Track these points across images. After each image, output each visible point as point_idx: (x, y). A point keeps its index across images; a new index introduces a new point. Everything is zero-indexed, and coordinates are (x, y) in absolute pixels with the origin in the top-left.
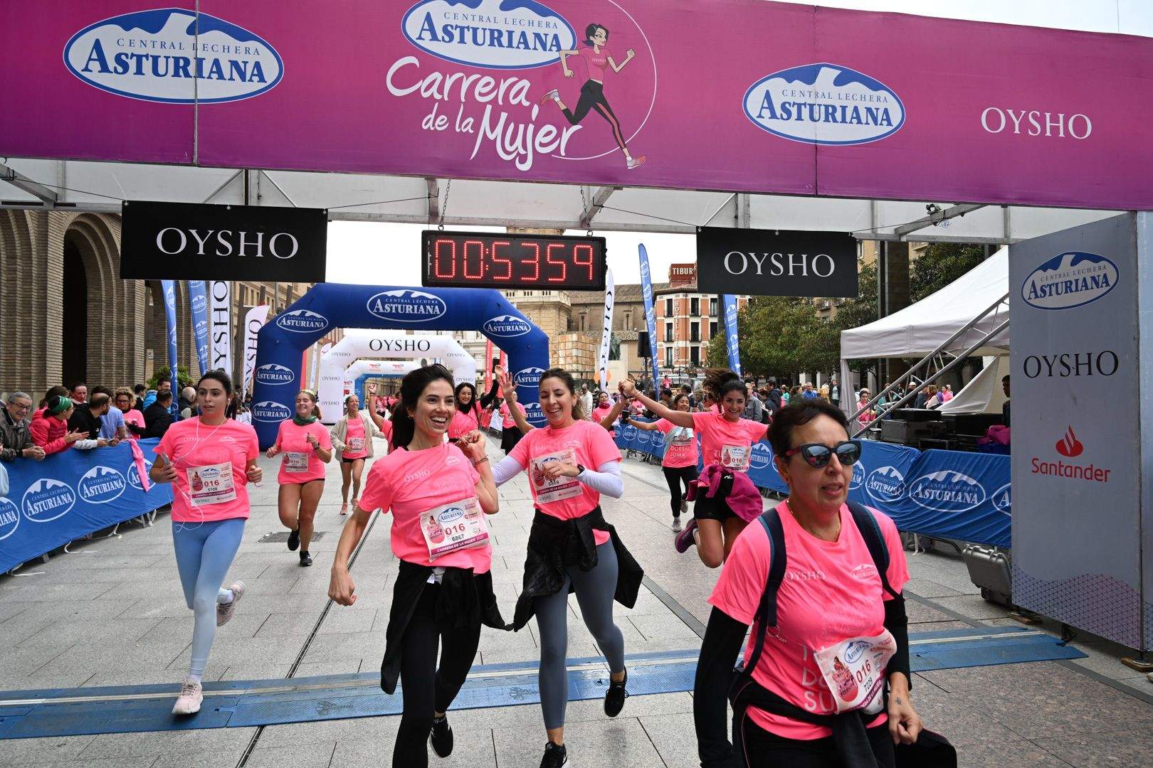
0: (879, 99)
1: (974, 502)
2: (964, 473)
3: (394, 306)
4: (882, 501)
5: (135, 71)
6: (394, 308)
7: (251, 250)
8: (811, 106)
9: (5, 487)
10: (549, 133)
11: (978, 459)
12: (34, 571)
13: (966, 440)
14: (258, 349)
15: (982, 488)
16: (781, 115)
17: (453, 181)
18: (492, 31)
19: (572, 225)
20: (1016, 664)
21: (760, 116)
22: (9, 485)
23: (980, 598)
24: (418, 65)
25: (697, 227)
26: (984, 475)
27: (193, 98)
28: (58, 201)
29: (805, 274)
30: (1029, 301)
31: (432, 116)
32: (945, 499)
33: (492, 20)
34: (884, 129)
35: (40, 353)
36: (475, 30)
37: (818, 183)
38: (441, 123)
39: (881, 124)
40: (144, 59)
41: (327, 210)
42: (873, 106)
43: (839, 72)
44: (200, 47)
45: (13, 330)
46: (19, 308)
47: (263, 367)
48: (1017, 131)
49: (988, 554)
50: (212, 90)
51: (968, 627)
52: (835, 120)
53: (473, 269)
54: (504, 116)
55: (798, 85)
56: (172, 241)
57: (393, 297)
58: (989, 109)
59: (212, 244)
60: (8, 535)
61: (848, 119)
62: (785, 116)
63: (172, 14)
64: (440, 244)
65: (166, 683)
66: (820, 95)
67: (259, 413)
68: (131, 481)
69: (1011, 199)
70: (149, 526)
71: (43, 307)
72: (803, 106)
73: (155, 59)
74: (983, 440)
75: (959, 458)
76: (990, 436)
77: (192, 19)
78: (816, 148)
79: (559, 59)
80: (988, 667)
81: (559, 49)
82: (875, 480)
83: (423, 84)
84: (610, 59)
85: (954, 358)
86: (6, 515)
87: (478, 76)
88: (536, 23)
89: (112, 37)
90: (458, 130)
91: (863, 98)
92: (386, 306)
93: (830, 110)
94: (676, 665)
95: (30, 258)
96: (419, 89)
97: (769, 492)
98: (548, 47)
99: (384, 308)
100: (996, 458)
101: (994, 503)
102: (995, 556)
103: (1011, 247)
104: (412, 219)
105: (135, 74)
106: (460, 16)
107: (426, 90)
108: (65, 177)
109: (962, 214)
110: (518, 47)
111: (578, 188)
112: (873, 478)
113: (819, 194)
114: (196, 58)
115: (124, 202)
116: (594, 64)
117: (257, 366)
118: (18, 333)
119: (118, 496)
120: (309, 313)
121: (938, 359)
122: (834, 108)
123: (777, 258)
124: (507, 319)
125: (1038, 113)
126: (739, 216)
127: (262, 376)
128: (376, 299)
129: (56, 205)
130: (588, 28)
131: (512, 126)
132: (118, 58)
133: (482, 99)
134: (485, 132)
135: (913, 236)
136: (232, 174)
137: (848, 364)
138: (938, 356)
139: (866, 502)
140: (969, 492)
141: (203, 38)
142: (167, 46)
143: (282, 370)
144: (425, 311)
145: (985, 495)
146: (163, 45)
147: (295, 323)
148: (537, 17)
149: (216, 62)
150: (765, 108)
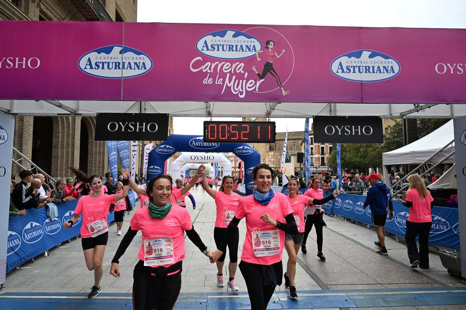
0: (388, 62)
1: (444, 229)
2: (439, 216)
3: (199, 143)
4: (402, 227)
7: (141, 129)
8: (359, 67)
9: (57, 215)
10: (252, 83)
11: (445, 210)
12: (66, 246)
13: (441, 201)
14: (148, 160)
15: (448, 223)
16: (346, 71)
17: (215, 102)
18: (229, 46)
19: (263, 116)
20: (462, 305)
21: (337, 72)
22: (58, 214)
23: (447, 272)
24: (201, 60)
25: (313, 116)
26: (449, 217)
27: (121, 76)
28: (76, 113)
29: (360, 134)
30: (464, 143)
31: (207, 79)
33: (229, 41)
34: (392, 75)
35: (72, 162)
36: (223, 46)
37: (363, 98)
38: (210, 81)
39: (390, 73)
40: (105, 63)
41: (169, 114)
42: (386, 65)
43: (371, 53)
44: (124, 58)
45: (63, 154)
46: (65, 146)
47: (150, 167)
48: (452, 72)
49: (450, 253)
50: (128, 73)
51: (440, 286)
52: (369, 72)
53: (223, 135)
54: (234, 77)
55: (353, 59)
56: (113, 127)
57: (199, 140)
58: (439, 64)
59: (127, 127)
60: (57, 232)
61: (375, 71)
62: (348, 71)
63: (115, 47)
64: (210, 126)
65: (109, 292)
66: (363, 62)
69: (451, 101)
71: (73, 145)
72: (356, 67)
73: (109, 63)
74: (449, 201)
76: (451, 200)
77: (121, 48)
78: (362, 84)
79: (255, 54)
80: (448, 305)
81: (255, 51)
82: (399, 218)
83: (203, 67)
84: (275, 53)
85: (434, 165)
86: (56, 225)
87: (224, 63)
88: (246, 42)
89: (94, 56)
90: (217, 83)
91: (382, 62)
92: (196, 143)
93: (367, 68)
94: (307, 297)
95: (69, 128)
96: (202, 69)
97: (353, 221)
98: (251, 50)
99: (196, 144)
100: (454, 210)
101: (453, 230)
102: (453, 255)
103: (454, 119)
104: (201, 116)
105: (101, 69)
106: (217, 41)
107: (205, 69)
108: (78, 104)
109: (429, 107)
110: (239, 51)
111: (265, 103)
112: (398, 217)
113: (363, 102)
114: (122, 62)
115: (97, 113)
117: (148, 166)
118: (65, 155)
120: (167, 146)
121: (425, 165)
122: (369, 67)
123: (347, 128)
124: (243, 148)
125: (462, 65)
126: (332, 110)
127: (150, 170)
128: (193, 140)
129: (75, 114)
130: (267, 42)
131: (237, 81)
132: (96, 64)
133: (226, 71)
134: (227, 83)
135: (409, 116)
136: (134, 102)
137: (386, 167)
138: (426, 164)
139: (395, 227)
140: (442, 225)
141: (125, 55)
142: (113, 58)
143: (157, 168)
144: (211, 145)
145: (449, 226)
146: (111, 58)
147: (162, 150)
148: (246, 39)
149: (129, 63)
150: (339, 69)
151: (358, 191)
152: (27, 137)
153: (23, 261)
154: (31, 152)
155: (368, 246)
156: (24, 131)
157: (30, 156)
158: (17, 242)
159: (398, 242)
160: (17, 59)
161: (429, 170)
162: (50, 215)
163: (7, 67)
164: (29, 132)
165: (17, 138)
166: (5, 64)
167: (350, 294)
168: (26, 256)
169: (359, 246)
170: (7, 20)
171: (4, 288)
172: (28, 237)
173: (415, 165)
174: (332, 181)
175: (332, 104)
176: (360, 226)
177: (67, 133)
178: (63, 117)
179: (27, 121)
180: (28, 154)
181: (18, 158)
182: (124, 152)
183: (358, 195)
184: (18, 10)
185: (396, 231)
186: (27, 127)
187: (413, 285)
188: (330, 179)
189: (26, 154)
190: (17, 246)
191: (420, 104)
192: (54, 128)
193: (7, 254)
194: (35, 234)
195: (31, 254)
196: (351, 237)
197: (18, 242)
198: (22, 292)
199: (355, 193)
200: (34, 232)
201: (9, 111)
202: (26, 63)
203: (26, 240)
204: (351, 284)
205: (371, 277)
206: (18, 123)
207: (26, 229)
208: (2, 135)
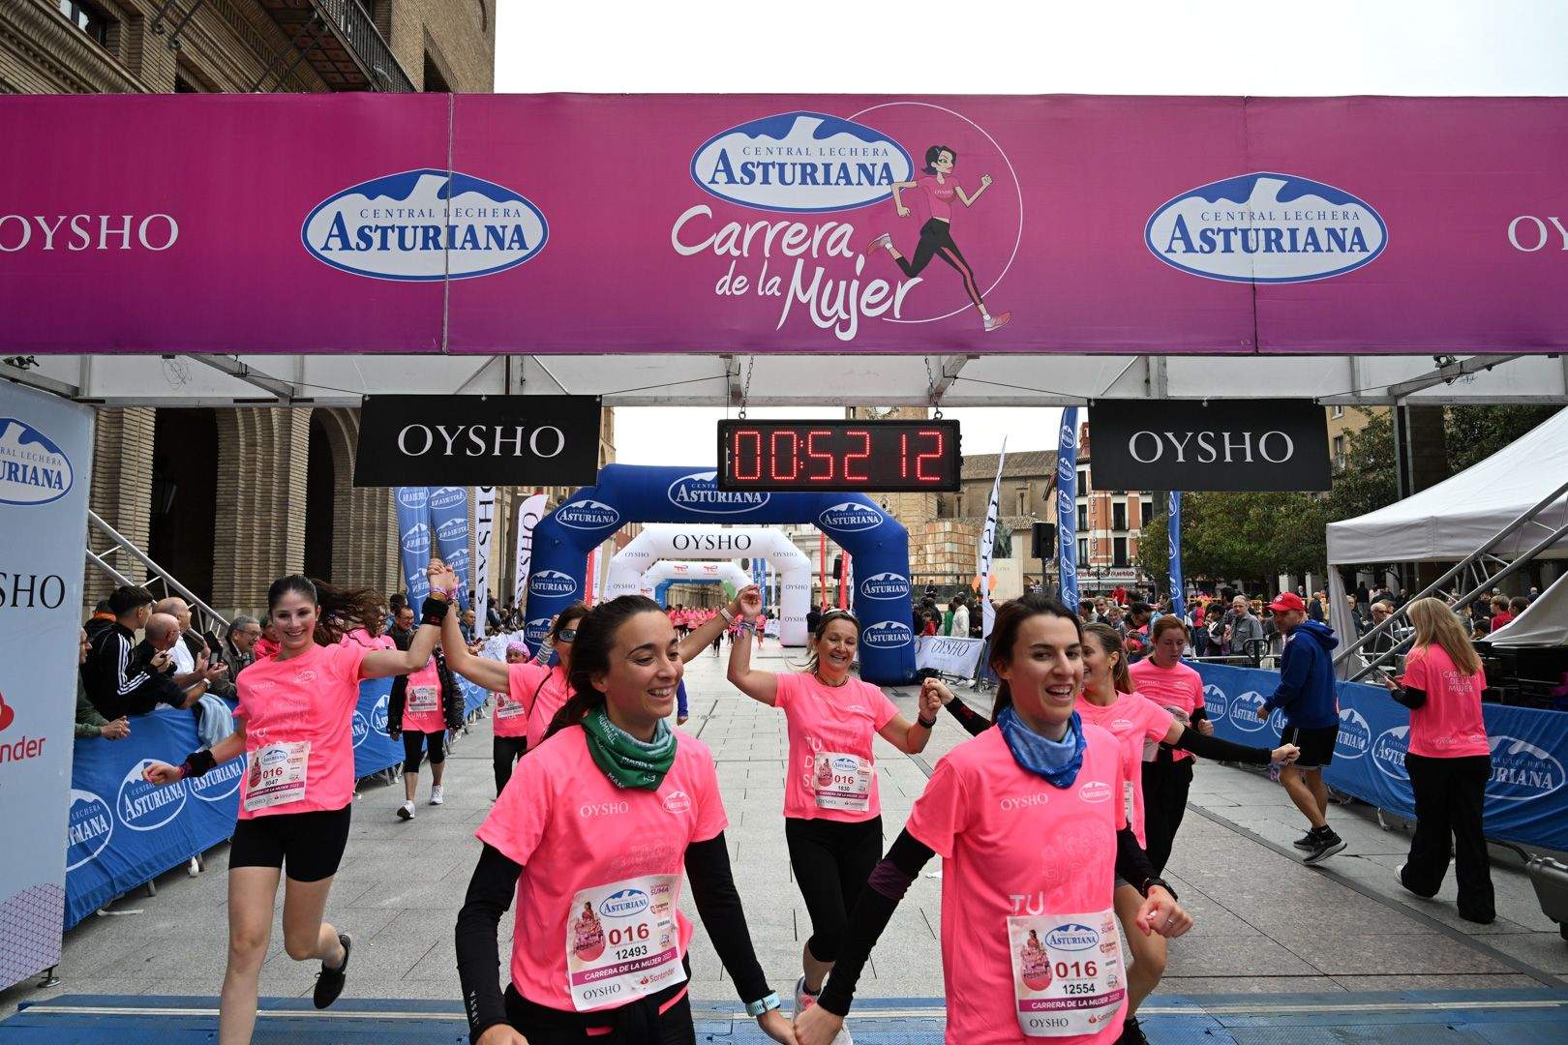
0: (1345, 215)
1: (1545, 785)
3: (702, 493)
4: (1399, 778)
5: (379, 247)
6: (702, 496)
7: (507, 448)
8: (1245, 232)
10: (879, 290)
11: (1550, 720)
13: (1532, 687)
14: (532, 550)
15: (1559, 765)
16: (1201, 247)
17: (755, 357)
18: (804, 166)
19: (917, 401)
21: (1170, 250)
23: (1559, 937)
24: (711, 216)
25: (1089, 400)
26: (1562, 745)
27: (443, 273)
28: (295, 396)
29: (1249, 459)
31: (728, 278)
32: (1498, 780)
33: (804, 151)
34: (1358, 256)
36: (782, 166)
37: (1259, 339)
38: (739, 286)
40: (389, 231)
41: (601, 396)
42: (1337, 226)
43: (1283, 183)
44: (452, 212)
45: (250, 532)
46: (257, 505)
47: (539, 575)
50: (466, 262)
51: (1537, 985)
52: (1280, 249)
53: (784, 468)
54: (820, 271)
55: (1224, 204)
56: (415, 440)
57: (702, 481)
58: (1520, 218)
59: (462, 442)
61: (1300, 246)
62: (1206, 248)
63: (423, 177)
64: (740, 436)
65: (401, 998)
66: (1257, 216)
67: (532, 634)
68: (375, 725)
69: (1562, 346)
70: (394, 783)
71: (284, 504)
72: (1232, 233)
73: (402, 230)
74: (1559, 689)
75: (1521, 715)
77: (444, 180)
78: (1253, 289)
79: (891, 194)
81: (891, 181)
82: (1386, 746)
83: (717, 239)
84: (959, 190)
85: (1505, 566)
86: (229, 768)
87: (788, 223)
88: (860, 152)
89: (354, 208)
90: (761, 293)
91: (1321, 216)
92: (692, 494)
93: (1273, 235)
95: (271, 444)
96: (712, 245)
98: (876, 180)
99: (689, 497)
104: (709, 402)
105: (379, 249)
106: (763, 151)
107: (720, 246)
108: (302, 367)
109: (1489, 367)
110: (837, 183)
111: (923, 358)
113: (1260, 352)
114: (447, 226)
115: (364, 396)
116: (939, 199)
117: (531, 573)
118: (257, 537)
119: (359, 743)
120: (596, 505)
121: (1477, 565)
122: (1279, 233)
123: (1206, 439)
124: (851, 508)
126: (1152, 380)
127: (537, 586)
128: (679, 485)
129: (292, 401)
130: (928, 152)
131: (830, 284)
132: (361, 233)
133: (790, 253)
134: (795, 293)
135: (1417, 398)
136: (489, 358)
137: (1340, 572)
138: (1479, 562)
139: (1373, 779)
140: (1538, 771)
141: (456, 202)
142: (416, 214)
143: (561, 578)
144: (743, 499)
145: (1564, 776)
146: (411, 213)
147: (578, 517)
148: (859, 143)
149: (471, 229)
150: (1178, 239)
151: (1244, 652)
152: (133, 478)
153: (119, 888)
154: (148, 525)
155: (1281, 844)
156: (123, 455)
157: (144, 539)
158: (99, 825)
159: (1385, 830)
160: (104, 219)
161: (1488, 580)
162: (208, 737)
163: (71, 247)
164: (140, 459)
165: (102, 480)
166: (64, 235)
167: (1220, 1010)
168: (131, 873)
169: (1250, 843)
170: (73, 93)
171: (57, 979)
172: (137, 808)
173: (1444, 565)
174: (1154, 620)
175: (1151, 358)
176: (1252, 775)
177: (264, 461)
178: (251, 409)
179: (132, 422)
180: (138, 533)
181: (105, 546)
182: (451, 524)
183: (1244, 669)
184: (108, 59)
185: (1377, 794)
186: (133, 443)
187: (1439, 980)
188: (1148, 614)
189: (128, 532)
190: (99, 840)
191: (1456, 357)
192: (222, 445)
193: (68, 866)
194: (159, 799)
195: (145, 865)
196: (1221, 813)
197: (105, 825)
198: (114, 994)
199: (1232, 661)
200: (154, 794)
201: (76, 390)
202: (134, 232)
203: (128, 819)
204: (1225, 974)
205: (1293, 949)
206: (104, 429)
207: (129, 783)
208: (52, 471)
